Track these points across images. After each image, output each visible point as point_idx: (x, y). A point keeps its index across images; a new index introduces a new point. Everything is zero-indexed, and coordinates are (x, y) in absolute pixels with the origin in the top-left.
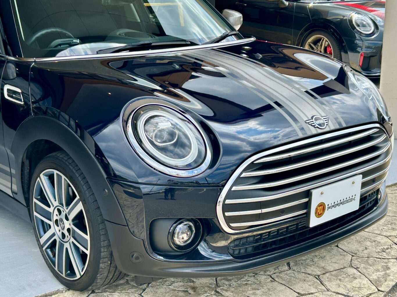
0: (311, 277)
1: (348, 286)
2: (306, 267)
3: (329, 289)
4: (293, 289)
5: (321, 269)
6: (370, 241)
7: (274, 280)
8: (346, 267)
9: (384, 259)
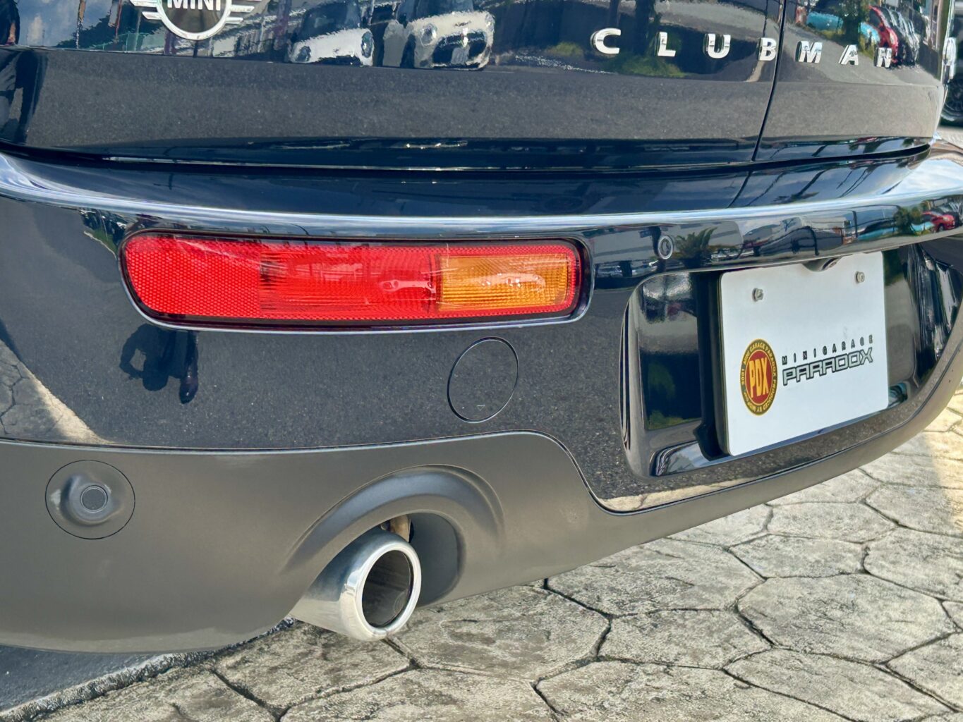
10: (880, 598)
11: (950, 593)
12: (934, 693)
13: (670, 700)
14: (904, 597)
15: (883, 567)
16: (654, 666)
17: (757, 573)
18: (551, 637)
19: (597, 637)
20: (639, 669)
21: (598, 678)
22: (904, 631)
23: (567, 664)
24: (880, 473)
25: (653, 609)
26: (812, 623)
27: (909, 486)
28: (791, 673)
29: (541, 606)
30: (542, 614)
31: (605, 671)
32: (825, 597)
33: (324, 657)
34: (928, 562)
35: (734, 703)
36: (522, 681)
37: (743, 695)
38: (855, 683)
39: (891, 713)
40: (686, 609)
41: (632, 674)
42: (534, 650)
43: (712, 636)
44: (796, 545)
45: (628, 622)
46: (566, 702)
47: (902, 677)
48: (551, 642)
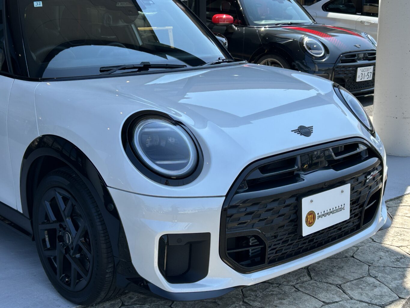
0: (333, 287)
1: (370, 294)
2: (327, 277)
3: (352, 298)
4: (317, 298)
5: (341, 279)
6: (383, 252)
7: (297, 290)
8: (365, 277)
9: (400, 268)
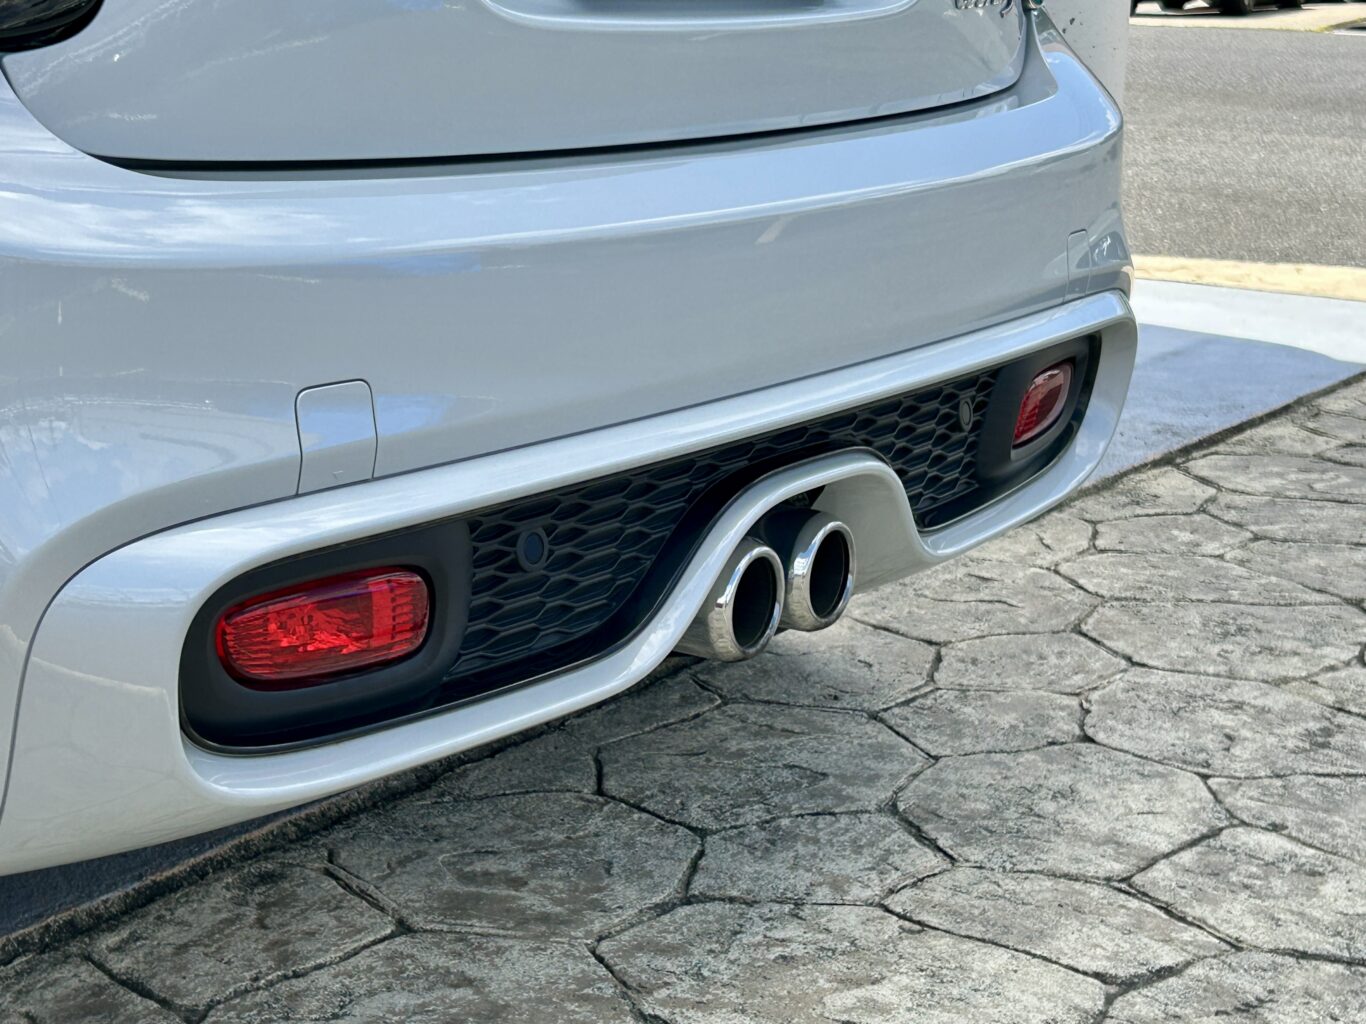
10: (1112, 777)
11: (1217, 763)
12: (1205, 923)
13: (803, 957)
14: (1148, 776)
15: (1112, 729)
16: (776, 907)
17: (922, 750)
18: (615, 870)
19: (685, 865)
20: (752, 912)
21: (689, 930)
22: (1152, 828)
23: (641, 911)
24: (1099, 585)
25: (769, 817)
26: (1011, 824)
27: (1145, 601)
28: (984, 902)
29: (596, 822)
30: (596, 835)
31: (699, 918)
32: (1028, 782)
33: (261, 924)
34: (1182, 720)
35: (901, 957)
36: (573, 941)
37: (914, 944)
38: (1084, 913)
39: (1140, 958)
40: (818, 814)
41: (741, 922)
42: (587, 891)
43: (860, 853)
44: (980, 703)
45: (731, 839)
46: (643, 971)
47: (1153, 901)
48: (613, 879)
